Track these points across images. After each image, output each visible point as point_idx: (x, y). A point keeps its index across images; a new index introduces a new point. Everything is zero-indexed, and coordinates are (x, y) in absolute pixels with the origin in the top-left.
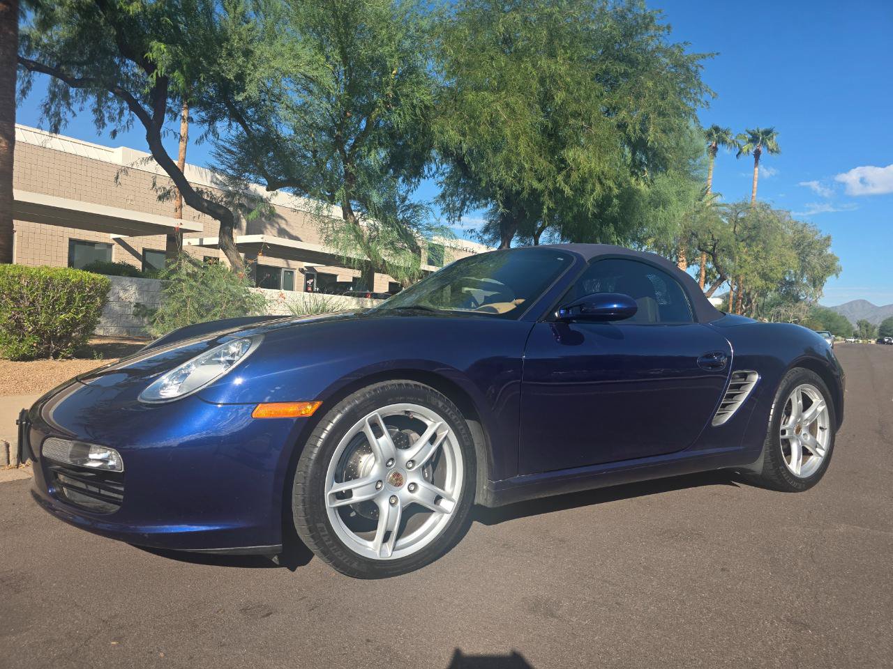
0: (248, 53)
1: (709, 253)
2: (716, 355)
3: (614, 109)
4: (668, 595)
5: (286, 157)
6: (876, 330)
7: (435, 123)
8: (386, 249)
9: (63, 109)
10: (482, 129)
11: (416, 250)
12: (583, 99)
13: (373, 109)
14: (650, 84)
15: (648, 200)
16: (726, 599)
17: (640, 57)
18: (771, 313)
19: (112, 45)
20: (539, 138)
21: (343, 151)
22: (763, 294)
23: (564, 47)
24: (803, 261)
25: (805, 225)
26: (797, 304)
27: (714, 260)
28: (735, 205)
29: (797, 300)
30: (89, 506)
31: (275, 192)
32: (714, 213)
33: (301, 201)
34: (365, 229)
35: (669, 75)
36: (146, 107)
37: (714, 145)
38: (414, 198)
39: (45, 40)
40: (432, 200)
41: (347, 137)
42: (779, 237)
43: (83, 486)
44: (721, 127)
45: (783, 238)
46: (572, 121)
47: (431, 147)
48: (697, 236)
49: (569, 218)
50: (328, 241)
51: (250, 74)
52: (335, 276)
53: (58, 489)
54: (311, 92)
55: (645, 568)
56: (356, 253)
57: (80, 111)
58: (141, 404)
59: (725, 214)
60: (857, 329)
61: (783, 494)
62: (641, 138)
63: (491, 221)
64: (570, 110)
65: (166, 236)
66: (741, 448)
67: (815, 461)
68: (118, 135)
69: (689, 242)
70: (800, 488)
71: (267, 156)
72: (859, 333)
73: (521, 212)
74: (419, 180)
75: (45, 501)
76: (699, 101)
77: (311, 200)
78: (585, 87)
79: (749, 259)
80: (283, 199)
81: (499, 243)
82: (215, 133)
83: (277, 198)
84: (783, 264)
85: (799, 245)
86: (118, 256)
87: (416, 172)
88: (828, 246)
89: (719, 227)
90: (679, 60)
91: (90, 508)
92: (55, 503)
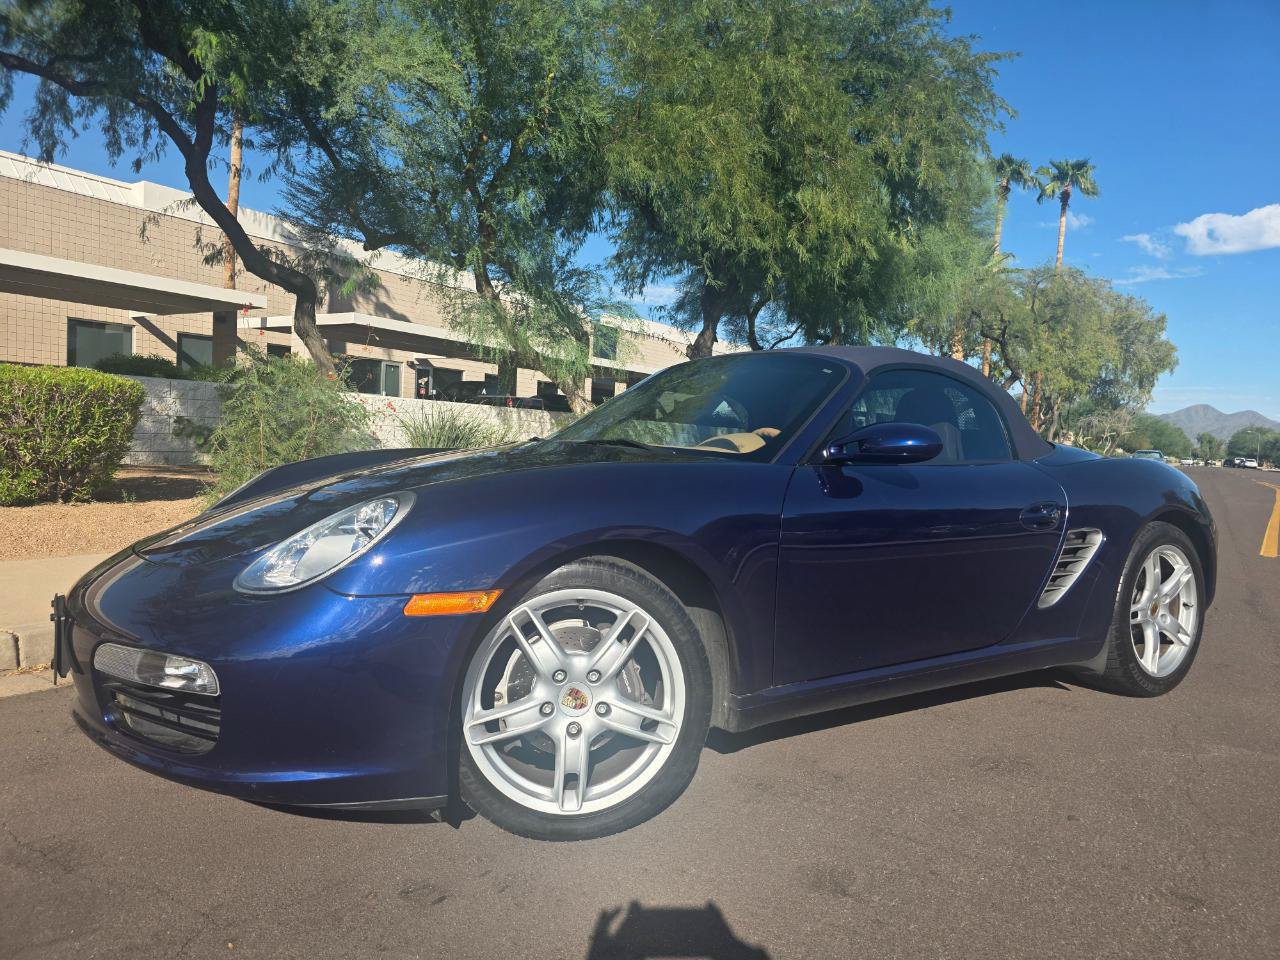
0: (338, 47)
1: (997, 340)
2: (1045, 507)
3: (868, 132)
4: (1001, 858)
5: (392, 199)
6: (1223, 447)
7: (610, 150)
8: (540, 336)
9: (59, 126)
10: (679, 160)
11: (582, 337)
12: (825, 118)
13: (520, 131)
14: (921, 96)
15: (912, 263)
16: (1082, 864)
17: (907, 57)
18: (1079, 424)
19: (134, 34)
20: (761, 173)
21: (475, 192)
22: (1069, 398)
23: (797, 41)
24: (1127, 351)
25: (1130, 300)
26: (1116, 412)
27: (1003, 351)
28: (1033, 272)
29: (1116, 405)
30: (164, 741)
31: (376, 252)
32: (1004, 283)
33: (415, 265)
34: (508, 305)
35: (949, 83)
36: (184, 125)
37: (1005, 184)
38: (579, 261)
39: (30, 23)
40: (604, 264)
41: (482, 171)
42: (1094, 318)
43: (155, 712)
44: (1014, 157)
45: (1100, 319)
46: (809, 150)
47: (603, 186)
48: (979, 316)
49: (802, 289)
50: (455, 324)
51: (342, 79)
52: (460, 373)
53: (118, 716)
54: (429, 104)
55: (962, 817)
56: (496, 341)
57: (84, 129)
58: (238, 593)
59: (1019, 285)
60: (1197, 446)
61: (1133, 700)
62: (908, 176)
63: (687, 293)
64: (806, 133)
65: (212, 313)
66: (1077, 638)
67: (1177, 652)
68: (143, 165)
69: (968, 324)
70: (1157, 691)
71: (363, 197)
72: (1199, 452)
73: (733, 283)
74: (585, 235)
75: (93, 729)
76: (990, 121)
77: (430, 263)
78: (829, 100)
79: (1052, 349)
80: (389, 262)
81: (700, 326)
82: (289, 165)
83: (380, 260)
84: (1099, 356)
85: (1122, 328)
86: (143, 345)
87: (581, 224)
88: (1163, 329)
89: (1011, 303)
90: (964, 61)
91: (164, 744)
92: (113, 736)
